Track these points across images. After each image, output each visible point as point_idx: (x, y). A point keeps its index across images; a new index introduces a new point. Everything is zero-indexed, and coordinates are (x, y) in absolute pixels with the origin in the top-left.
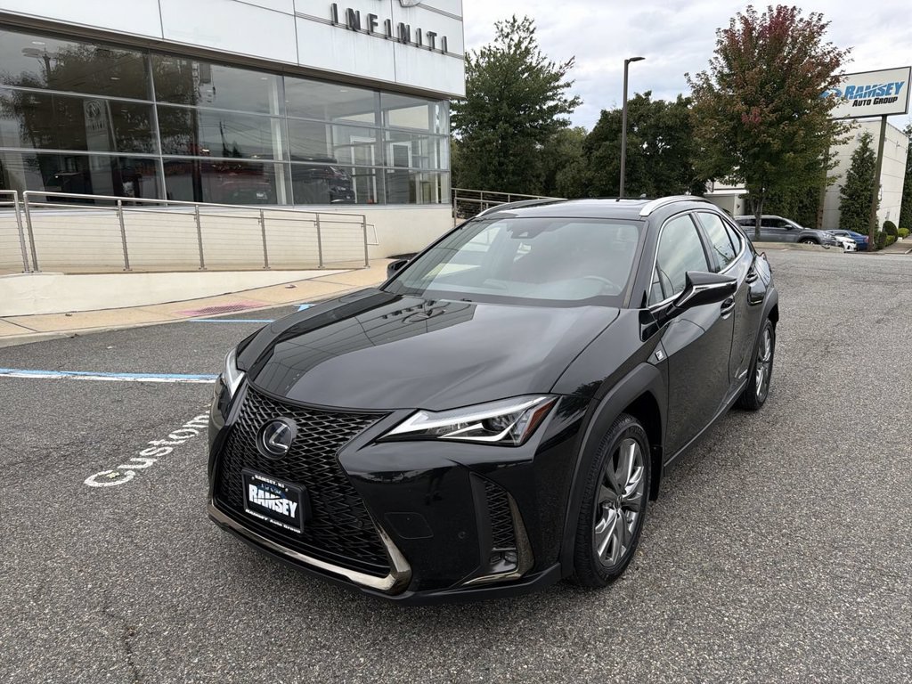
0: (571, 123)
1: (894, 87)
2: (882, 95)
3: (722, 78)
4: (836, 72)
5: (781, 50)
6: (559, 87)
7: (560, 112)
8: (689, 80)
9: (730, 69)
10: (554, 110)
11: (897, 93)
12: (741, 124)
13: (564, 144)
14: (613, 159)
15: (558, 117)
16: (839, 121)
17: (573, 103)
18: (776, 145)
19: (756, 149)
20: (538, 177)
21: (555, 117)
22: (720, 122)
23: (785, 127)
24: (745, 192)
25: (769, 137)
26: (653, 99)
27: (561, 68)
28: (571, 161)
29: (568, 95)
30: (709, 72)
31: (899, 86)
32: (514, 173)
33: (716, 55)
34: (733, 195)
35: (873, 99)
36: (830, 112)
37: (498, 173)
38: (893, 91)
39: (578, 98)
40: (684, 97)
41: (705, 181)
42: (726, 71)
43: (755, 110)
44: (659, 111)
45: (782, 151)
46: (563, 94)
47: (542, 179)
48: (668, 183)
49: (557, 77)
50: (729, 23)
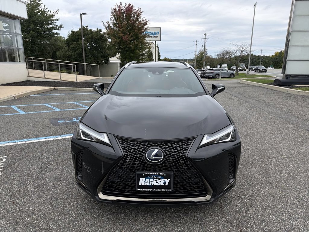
0: (60, 34)
1: (157, 33)
2: (154, 35)
3: (114, 24)
4: (146, 27)
5: (131, 18)
6: (54, 20)
7: (55, 29)
8: (103, 24)
9: (116, 22)
10: (53, 28)
11: (158, 35)
12: (122, 40)
13: (58, 41)
14: (78, 48)
15: (54, 31)
16: (148, 42)
17: (60, 27)
18: (133, 48)
19: (127, 48)
20: (49, 53)
21: (53, 31)
22: (116, 39)
23: (135, 42)
24: (120, 62)
25: (131, 45)
26: (89, 28)
27: (53, 13)
28: (62, 48)
29: (58, 23)
30: (110, 22)
31: (158, 33)
32: (39, 51)
33: (111, 16)
34: (117, 63)
35: (152, 36)
36: (145, 39)
37: (32, 51)
38: (157, 34)
39: (62, 25)
40: (99, 29)
41: (109, 58)
42: (115, 22)
43: (126, 36)
44: (92, 33)
45: (134, 50)
46: (55, 23)
47: (51, 54)
48: (98, 58)
49: (53, 16)
50: (114, 7)
